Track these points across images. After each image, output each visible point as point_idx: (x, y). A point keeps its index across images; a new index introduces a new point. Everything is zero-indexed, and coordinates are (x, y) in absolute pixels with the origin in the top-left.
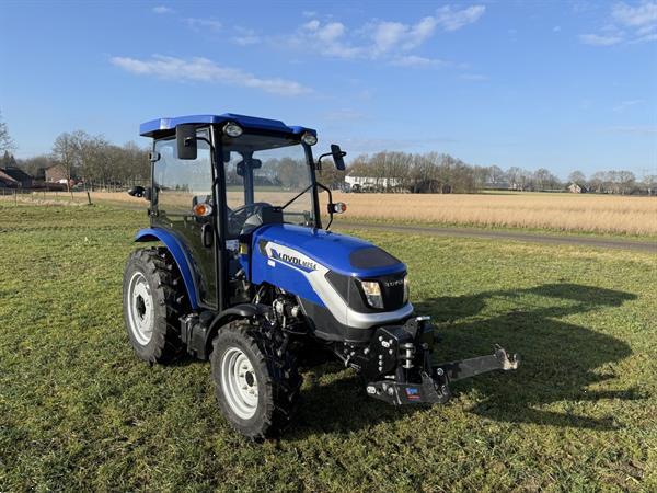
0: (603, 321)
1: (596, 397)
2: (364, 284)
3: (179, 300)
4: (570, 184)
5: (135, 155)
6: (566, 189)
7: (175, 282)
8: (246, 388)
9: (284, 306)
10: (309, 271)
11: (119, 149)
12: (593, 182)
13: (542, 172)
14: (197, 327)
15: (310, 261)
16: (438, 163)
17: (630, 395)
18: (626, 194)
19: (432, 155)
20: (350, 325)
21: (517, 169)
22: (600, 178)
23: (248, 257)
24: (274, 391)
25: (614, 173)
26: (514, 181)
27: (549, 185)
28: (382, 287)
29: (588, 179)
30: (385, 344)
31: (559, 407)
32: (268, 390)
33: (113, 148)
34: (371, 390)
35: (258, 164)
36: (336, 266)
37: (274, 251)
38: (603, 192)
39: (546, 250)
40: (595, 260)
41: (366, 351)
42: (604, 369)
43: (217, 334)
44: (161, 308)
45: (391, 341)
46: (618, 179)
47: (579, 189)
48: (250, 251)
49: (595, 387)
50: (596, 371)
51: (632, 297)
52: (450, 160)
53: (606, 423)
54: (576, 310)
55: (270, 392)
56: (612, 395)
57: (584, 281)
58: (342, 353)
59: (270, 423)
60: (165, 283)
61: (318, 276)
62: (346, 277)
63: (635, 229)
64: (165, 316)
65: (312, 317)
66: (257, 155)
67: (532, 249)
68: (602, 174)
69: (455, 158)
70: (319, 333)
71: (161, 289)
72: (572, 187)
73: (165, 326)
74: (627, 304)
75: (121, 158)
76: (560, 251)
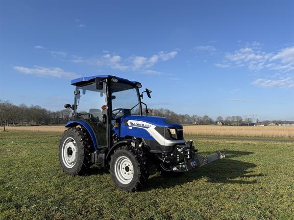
0: (244, 159)
1: (249, 176)
2: (170, 129)
3: (89, 147)
4: (217, 122)
5: (24, 110)
6: (216, 124)
7: (87, 140)
8: (125, 173)
9: (135, 144)
10: (147, 128)
11: (17, 107)
12: (226, 121)
13: (206, 117)
14: (100, 155)
15: (148, 124)
16: (164, 113)
17: (260, 175)
18: (239, 125)
19: (162, 110)
20: (166, 145)
21: (196, 116)
22: (229, 119)
23: (119, 128)
24: (141, 169)
25: (234, 117)
26: (195, 121)
27: (209, 122)
28: (176, 131)
29: (224, 120)
30: (180, 150)
31: (238, 179)
32: (138, 168)
33: (14, 106)
34: (175, 169)
35: (114, 97)
36: (159, 124)
37: (132, 123)
38: (231, 125)
39: (216, 141)
40: (235, 143)
41: (172, 155)
42: (249, 170)
43: (113, 153)
44: (82, 150)
45: (182, 149)
46: (236, 120)
47: (221, 124)
48: (120, 126)
49: (248, 174)
50: (247, 170)
51: (252, 153)
52: (168, 111)
53: (255, 182)
54: (233, 156)
55: (139, 169)
56: (254, 176)
57: (233, 149)
58: (161, 157)
59: (139, 182)
60: (84, 139)
61: (152, 129)
62: (164, 128)
63: (246, 135)
64: (83, 152)
65: (149, 145)
66: (113, 94)
67: (210, 141)
68: (230, 117)
69: (171, 111)
70: (152, 151)
71: (82, 142)
72: (218, 123)
73: (83, 157)
74: (250, 155)
75: (17, 111)
76: (221, 141)
